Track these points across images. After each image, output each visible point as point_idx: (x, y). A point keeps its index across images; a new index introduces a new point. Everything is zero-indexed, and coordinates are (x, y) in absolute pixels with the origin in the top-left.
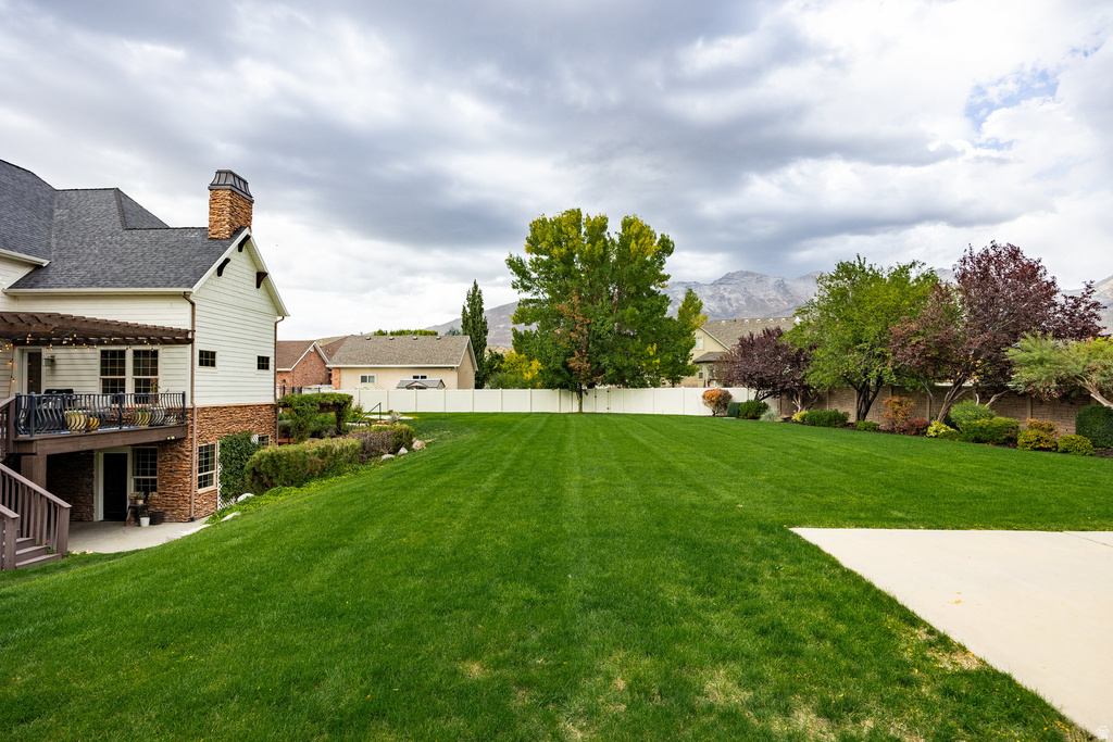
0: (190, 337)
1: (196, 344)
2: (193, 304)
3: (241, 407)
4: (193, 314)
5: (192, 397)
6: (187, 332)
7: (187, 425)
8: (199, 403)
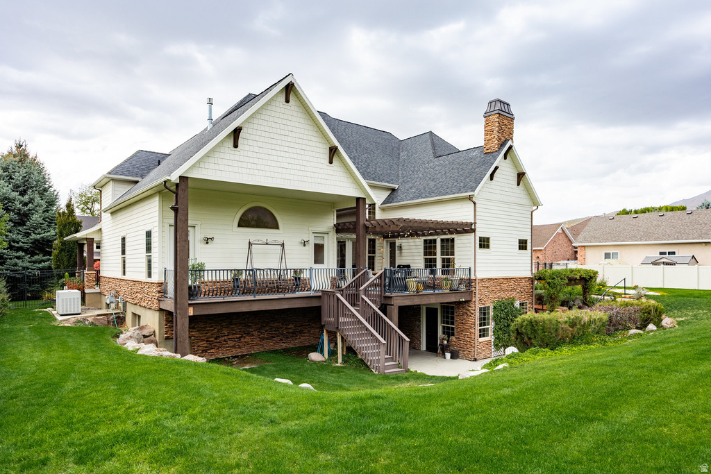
0: (473, 227)
1: (477, 232)
2: (475, 203)
3: (507, 279)
4: (475, 210)
5: (475, 271)
6: (471, 224)
7: (472, 292)
8: (480, 275)
